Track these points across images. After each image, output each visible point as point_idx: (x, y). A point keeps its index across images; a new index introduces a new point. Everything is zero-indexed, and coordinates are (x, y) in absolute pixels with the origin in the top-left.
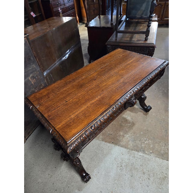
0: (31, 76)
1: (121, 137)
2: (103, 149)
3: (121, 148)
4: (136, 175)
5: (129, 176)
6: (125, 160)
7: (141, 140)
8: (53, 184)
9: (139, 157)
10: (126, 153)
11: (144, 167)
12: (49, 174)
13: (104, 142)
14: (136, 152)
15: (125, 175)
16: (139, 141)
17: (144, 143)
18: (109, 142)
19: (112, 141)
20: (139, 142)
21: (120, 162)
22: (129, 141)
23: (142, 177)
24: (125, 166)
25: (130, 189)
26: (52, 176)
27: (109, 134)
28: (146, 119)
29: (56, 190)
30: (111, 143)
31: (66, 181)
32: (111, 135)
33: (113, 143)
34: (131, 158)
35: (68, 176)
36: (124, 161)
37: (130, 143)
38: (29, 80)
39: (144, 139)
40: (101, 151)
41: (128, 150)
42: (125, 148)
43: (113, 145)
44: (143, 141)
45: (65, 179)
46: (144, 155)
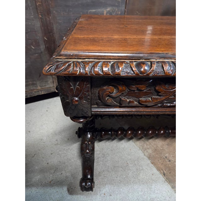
2: (141, 168)
8: (52, 154)
12: (57, 140)
13: (149, 162)
18: (158, 169)
19: (165, 172)
26: (58, 144)
27: (166, 157)
29: (48, 163)
30: (161, 173)
31: (65, 164)
32: (170, 161)
33: (164, 174)
40: (137, 169)
43: (162, 178)
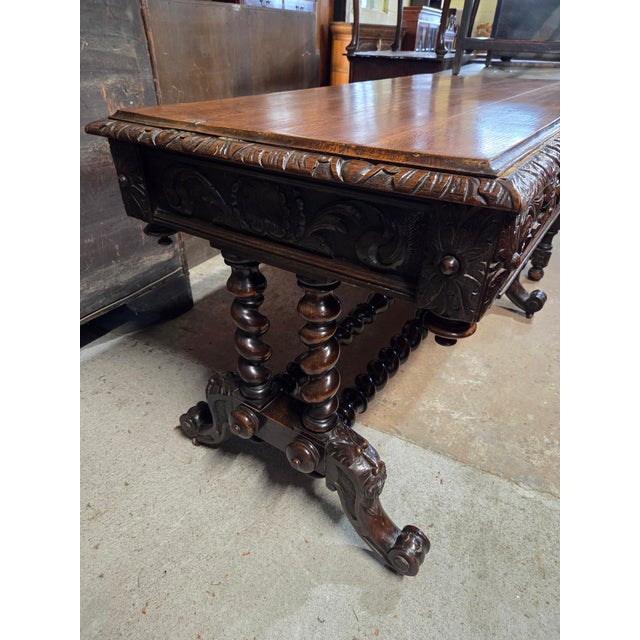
0: (110, 82)
1: (438, 419)
3: (436, 457)
4: (501, 574)
5: (467, 571)
6: (449, 506)
7: (526, 441)
8: (96, 547)
9: (517, 503)
10: (459, 479)
11: (542, 547)
12: (89, 505)
14: (505, 484)
15: (451, 567)
16: (520, 442)
17: (542, 452)
18: (384, 430)
19: (397, 427)
20: (517, 446)
21: (427, 511)
22: (472, 437)
23: (532, 589)
24: (448, 528)
25: (473, 631)
26: (99, 513)
28: (547, 373)
29: (102, 576)
30: (391, 434)
31: (157, 545)
32: (395, 404)
33: (399, 433)
34: (480, 501)
35: (177, 524)
36: (444, 509)
37: (477, 443)
38: (99, 94)
39: (542, 441)
41: (469, 469)
42: (455, 459)
43: (399, 441)
44: (539, 447)
45: (158, 538)
46: (540, 497)
